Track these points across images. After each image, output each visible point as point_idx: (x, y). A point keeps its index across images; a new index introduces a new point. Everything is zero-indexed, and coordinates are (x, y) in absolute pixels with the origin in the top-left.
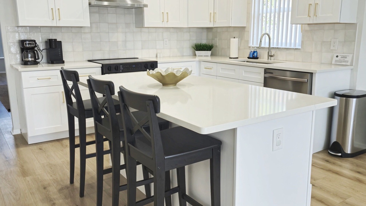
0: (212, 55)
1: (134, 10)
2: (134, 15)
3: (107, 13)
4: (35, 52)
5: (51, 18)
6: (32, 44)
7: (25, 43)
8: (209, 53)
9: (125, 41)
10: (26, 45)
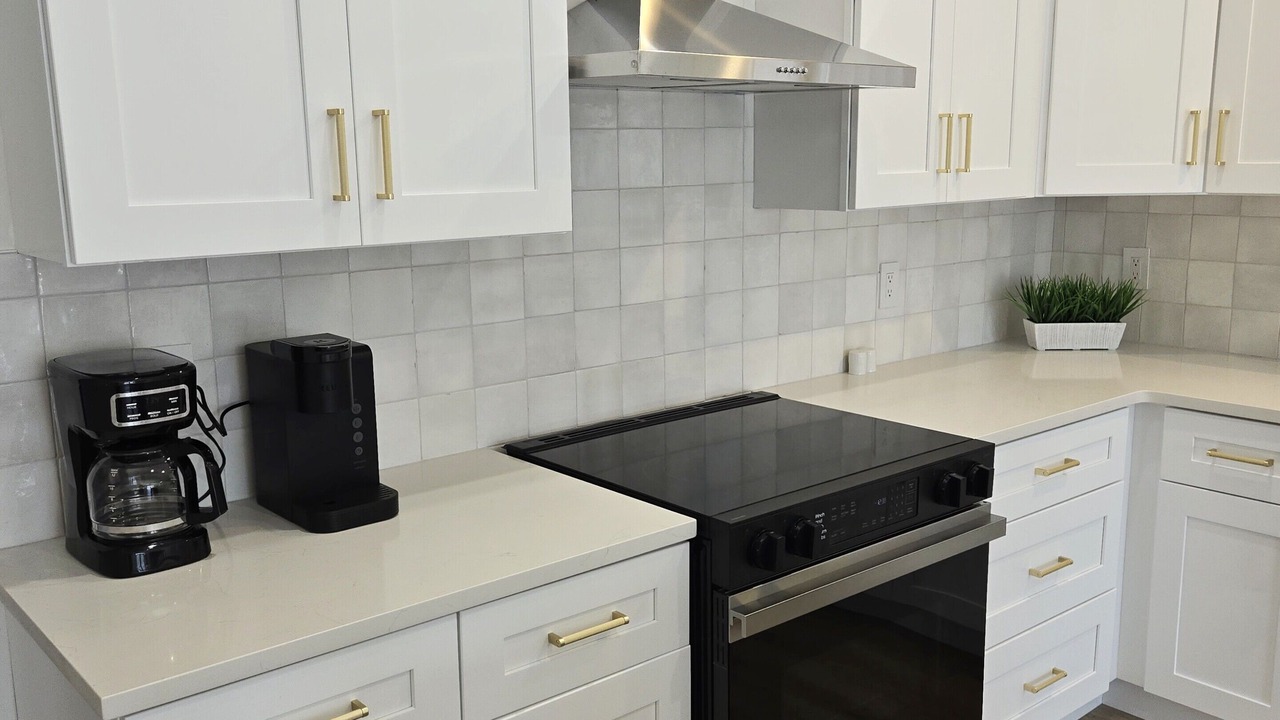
0: (1127, 344)
1: (750, 98)
2: (750, 132)
3: (613, 125)
4: (196, 459)
5: (324, 185)
6: (173, 399)
7: (113, 398)
8: (1111, 333)
9: (701, 298)
10: (122, 418)
